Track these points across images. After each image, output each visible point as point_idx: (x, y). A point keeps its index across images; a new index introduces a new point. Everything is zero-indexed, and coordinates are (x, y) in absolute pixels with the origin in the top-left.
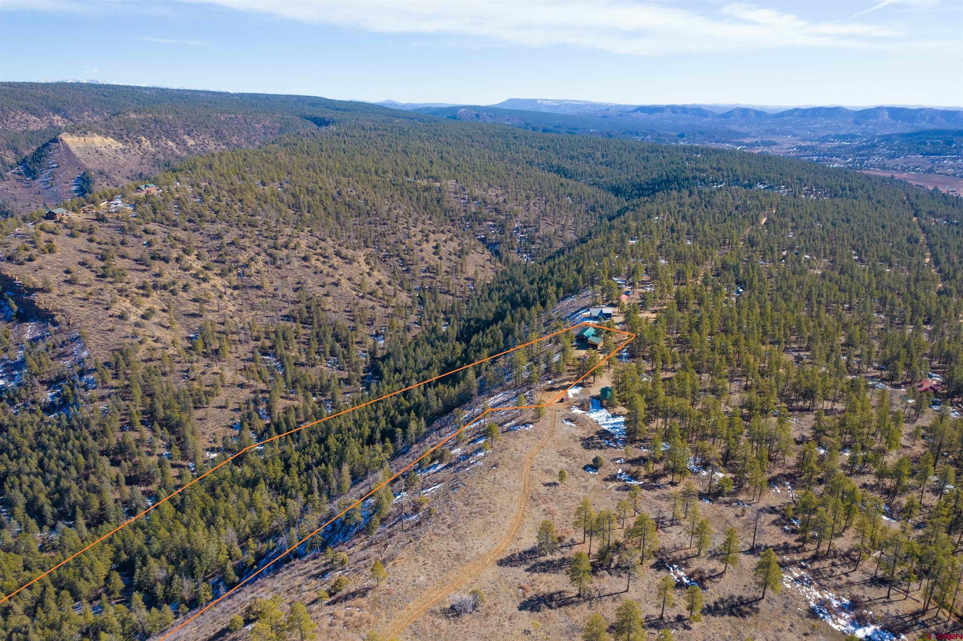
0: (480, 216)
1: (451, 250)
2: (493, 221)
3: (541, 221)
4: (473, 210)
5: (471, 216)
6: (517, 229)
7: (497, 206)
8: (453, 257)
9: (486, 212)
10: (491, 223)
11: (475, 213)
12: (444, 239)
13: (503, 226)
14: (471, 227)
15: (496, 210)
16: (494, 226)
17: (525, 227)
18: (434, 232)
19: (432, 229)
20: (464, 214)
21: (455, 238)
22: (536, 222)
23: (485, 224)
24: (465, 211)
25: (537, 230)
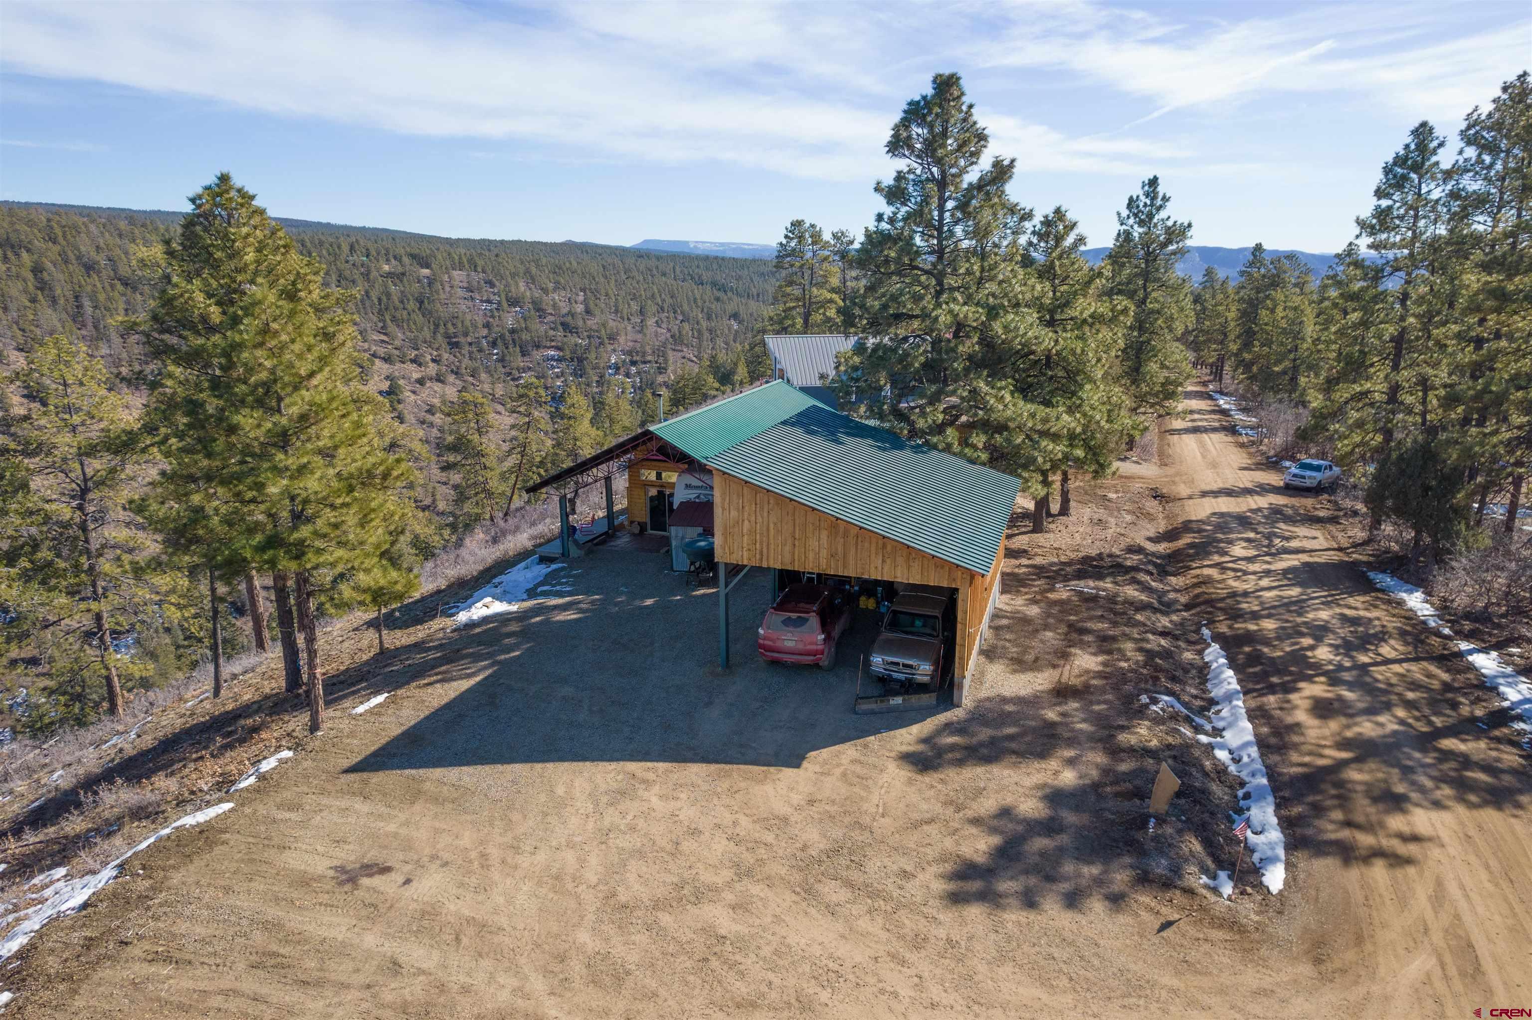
0: (525, 336)
1: (436, 401)
2: (558, 348)
3: (671, 355)
4: (510, 322)
5: (502, 337)
6: (617, 368)
7: (569, 319)
8: (438, 418)
9: (540, 328)
10: (552, 353)
11: (513, 331)
12: (416, 376)
13: (580, 360)
14: (502, 360)
15: (565, 325)
16: (559, 360)
17: (634, 363)
18: (387, 359)
19: (381, 351)
20: (485, 332)
21: (451, 378)
22: (660, 352)
23: (537, 355)
24: (487, 325)
25: (661, 370)
